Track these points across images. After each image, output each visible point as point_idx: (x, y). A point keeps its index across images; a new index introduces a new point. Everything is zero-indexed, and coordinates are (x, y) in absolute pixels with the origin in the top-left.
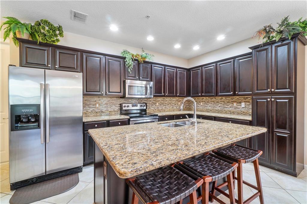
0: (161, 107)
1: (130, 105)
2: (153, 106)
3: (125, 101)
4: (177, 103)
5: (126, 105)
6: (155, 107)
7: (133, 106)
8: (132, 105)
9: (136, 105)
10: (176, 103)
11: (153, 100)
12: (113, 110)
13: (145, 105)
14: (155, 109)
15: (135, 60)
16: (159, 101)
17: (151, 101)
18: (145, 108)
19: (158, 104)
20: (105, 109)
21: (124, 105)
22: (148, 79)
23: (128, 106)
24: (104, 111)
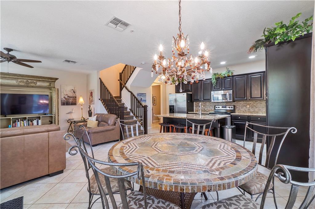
0: (252, 109)
1: (221, 107)
2: (243, 108)
3: (218, 104)
5: (218, 106)
7: (223, 107)
9: (225, 106)
11: (244, 103)
13: (233, 106)
14: (246, 111)
15: (219, 78)
16: (250, 104)
17: (241, 104)
18: (233, 109)
19: (249, 106)
20: (206, 108)
21: (216, 106)
22: (230, 89)
23: (219, 107)
24: (206, 109)
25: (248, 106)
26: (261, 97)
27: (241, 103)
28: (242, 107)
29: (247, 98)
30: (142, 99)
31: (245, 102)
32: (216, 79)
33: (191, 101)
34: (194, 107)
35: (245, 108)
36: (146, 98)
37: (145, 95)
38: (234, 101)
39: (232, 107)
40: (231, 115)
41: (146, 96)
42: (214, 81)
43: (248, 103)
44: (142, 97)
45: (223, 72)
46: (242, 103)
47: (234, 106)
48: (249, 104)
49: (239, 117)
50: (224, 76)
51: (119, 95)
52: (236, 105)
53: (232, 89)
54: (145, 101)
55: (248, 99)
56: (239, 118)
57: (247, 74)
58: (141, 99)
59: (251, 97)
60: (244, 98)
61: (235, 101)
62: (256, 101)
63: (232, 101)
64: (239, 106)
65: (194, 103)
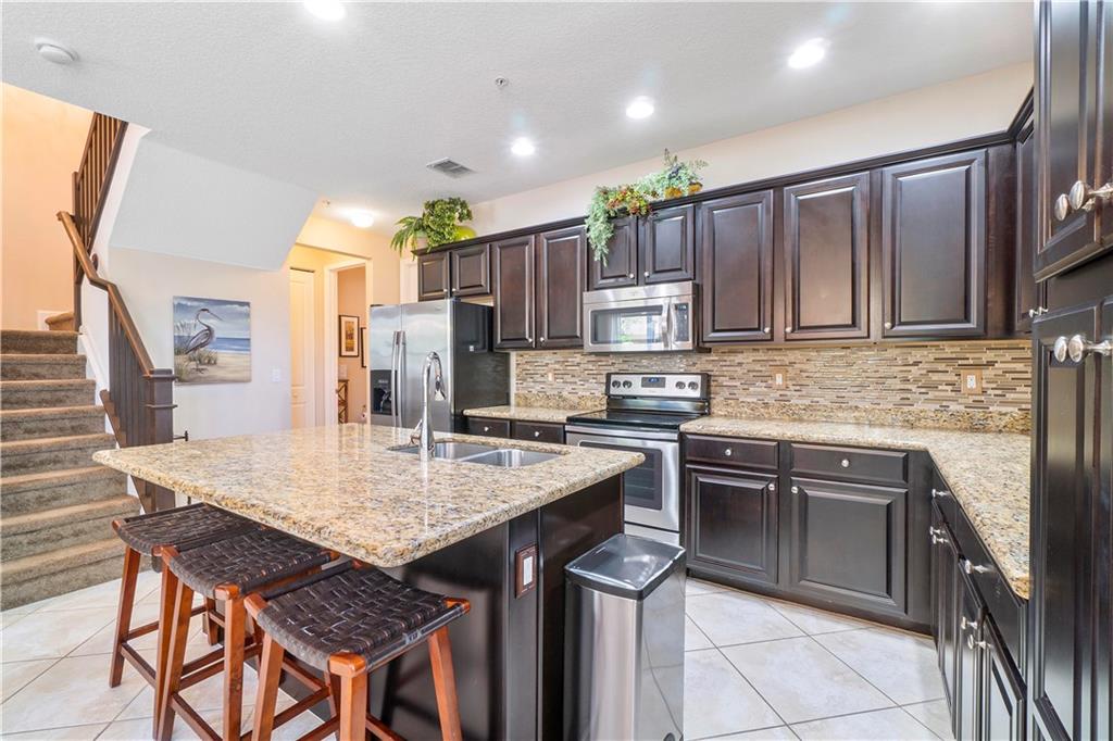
0: (801, 397)
1: (637, 380)
2: (751, 389)
3: (625, 366)
4: (951, 377)
5: (622, 379)
6: (766, 394)
7: (647, 383)
8: (643, 379)
9: (658, 379)
10: (935, 377)
11: (755, 361)
12: (588, 394)
13: (698, 379)
14: (766, 405)
15: (624, 211)
16: (792, 364)
17: (740, 364)
18: (697, 394)
19: (785, 379)
20: (569, 388)
21: (614, 378)
22: (682, 274)
23: (626, 383)
24: (565, 394)
25: (779, 379)
26: (854, 324)
27: (739, 358)
28: (748, 384)
29: (772, 331)
30: (217, 334)
31: (761, 356)
32: (610, 219)
33: (491, 349)
34: (513, 381)
35: (760, 387)
36: (248, 328)
37: (245, 308)
38: (701, 348)
39: (693, 385)
40: (682, 436)
41: (248, 315)
42: (598, 231)
43: (778, 357)
44: (212, 322)
45: (648, 179)
46: (747, 358)
47: (707, 378)
48: (782, 367)
49: (727, 445)
50: (651, 199)
51: (70, 310)
52: (714, 370)
53: (690, 274)
54: (244, 343)
55: (779, 334)
56: (729, 452)
57: (778, 185)
58: (209, 332)
59: (797, 326)
60: (758, 329)
61: (709, 351)
62: (820, 345)
63: (689, 345)
64: (732, 378)
65: (514, 357)
